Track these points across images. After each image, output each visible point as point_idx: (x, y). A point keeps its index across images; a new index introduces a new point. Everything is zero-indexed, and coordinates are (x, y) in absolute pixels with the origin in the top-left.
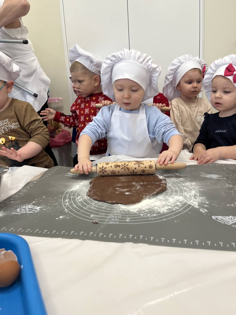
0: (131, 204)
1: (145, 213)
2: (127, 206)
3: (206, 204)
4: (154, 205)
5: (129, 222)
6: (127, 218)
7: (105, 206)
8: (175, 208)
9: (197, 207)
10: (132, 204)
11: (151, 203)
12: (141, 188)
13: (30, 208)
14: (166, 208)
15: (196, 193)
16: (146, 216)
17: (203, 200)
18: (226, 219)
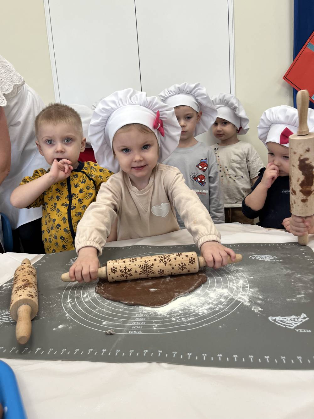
1: (177, 316)
3: (260, 299)
4: (190, 302)
5: (156, 331)
6: (154, 324)
7: (122, 307)
8: (218, 307)
9: (247, 304)
14: (206, 308)
15: (245, 282)
16: (180, 320)
17: (255, 294)
18: (288, 320)
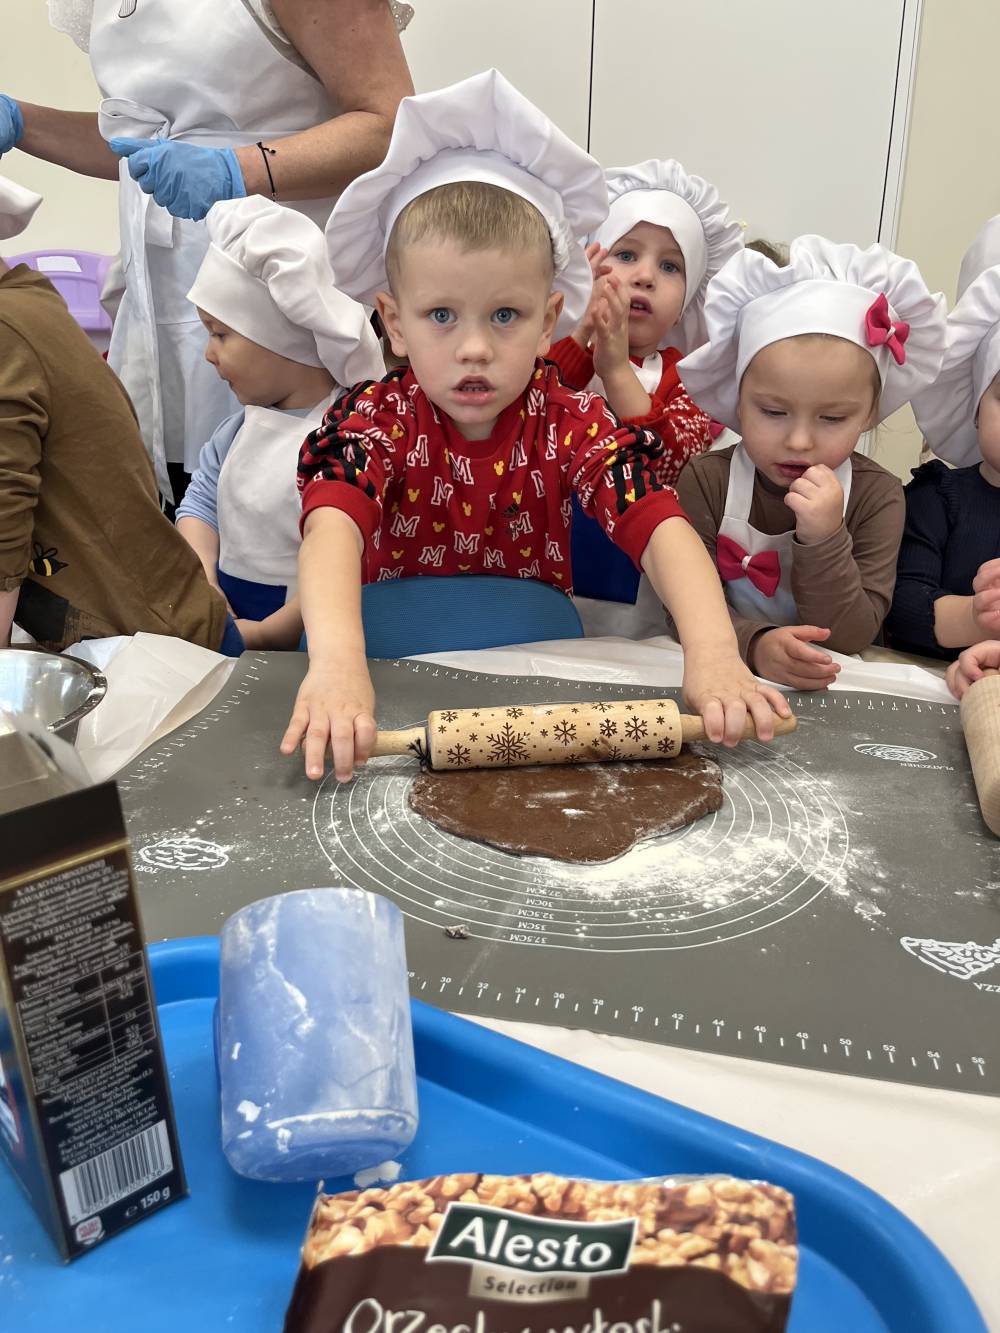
0: (587, 862)
1: (644, 905)
2: (572, 867)
3: (878, 882)
4: (677, 869)
5: (586, 943)
6: (578, 922)
7: (487, 861)
8: (757, 893)
9: (842, 892)
10: (594, 862)
11: (664, 863)
12: (623, 789)
13: (188, 846)
14: (722, 890)
15: (838, 827)
16: (651, 919)
17: (866, 863)
18: (954, 953)
